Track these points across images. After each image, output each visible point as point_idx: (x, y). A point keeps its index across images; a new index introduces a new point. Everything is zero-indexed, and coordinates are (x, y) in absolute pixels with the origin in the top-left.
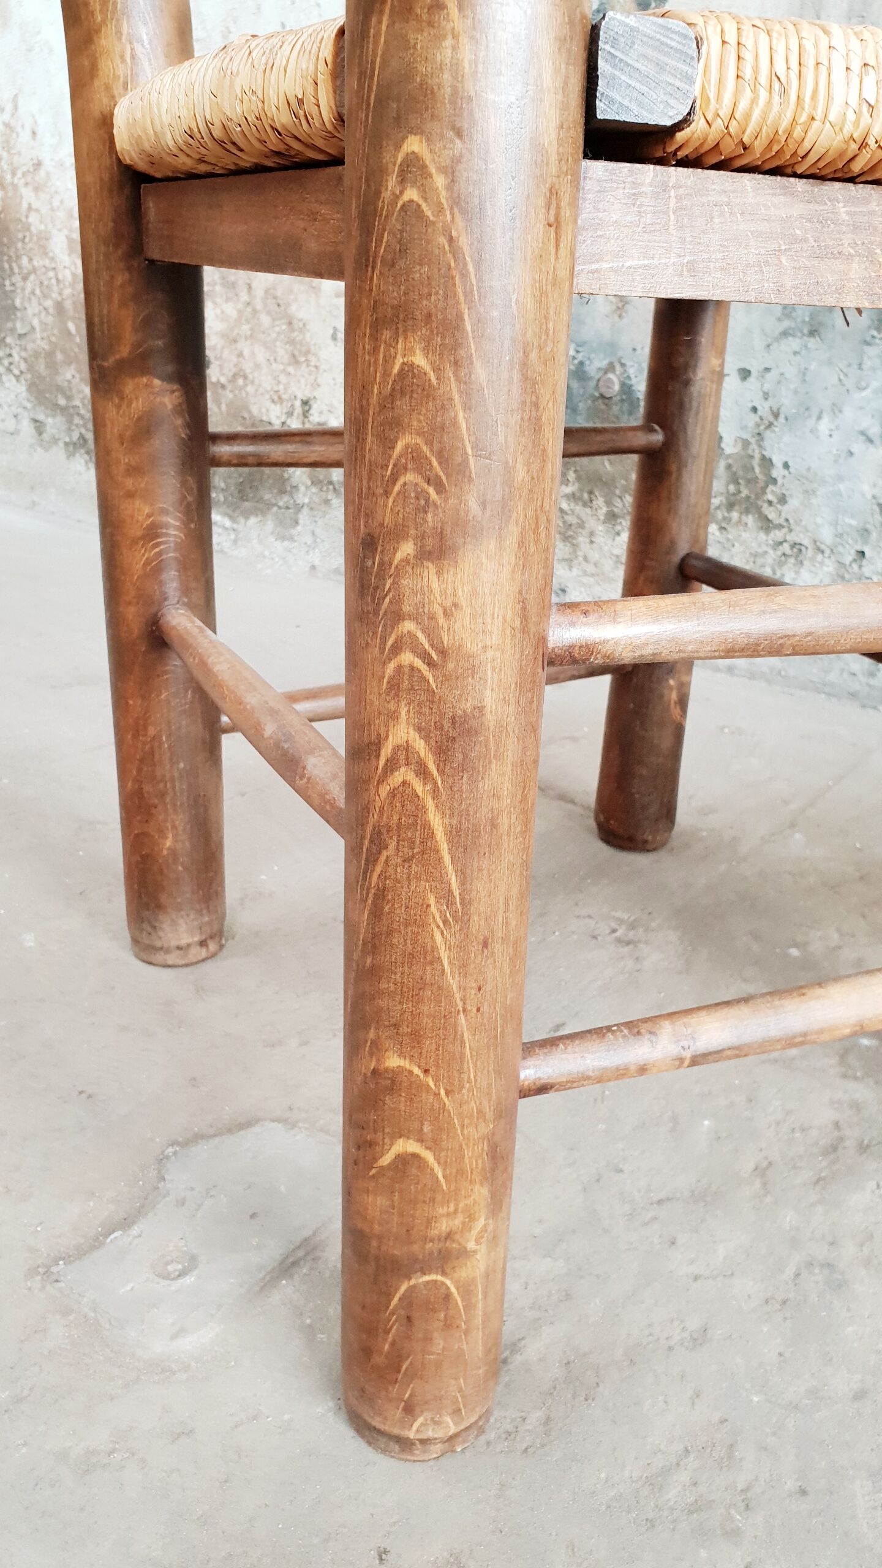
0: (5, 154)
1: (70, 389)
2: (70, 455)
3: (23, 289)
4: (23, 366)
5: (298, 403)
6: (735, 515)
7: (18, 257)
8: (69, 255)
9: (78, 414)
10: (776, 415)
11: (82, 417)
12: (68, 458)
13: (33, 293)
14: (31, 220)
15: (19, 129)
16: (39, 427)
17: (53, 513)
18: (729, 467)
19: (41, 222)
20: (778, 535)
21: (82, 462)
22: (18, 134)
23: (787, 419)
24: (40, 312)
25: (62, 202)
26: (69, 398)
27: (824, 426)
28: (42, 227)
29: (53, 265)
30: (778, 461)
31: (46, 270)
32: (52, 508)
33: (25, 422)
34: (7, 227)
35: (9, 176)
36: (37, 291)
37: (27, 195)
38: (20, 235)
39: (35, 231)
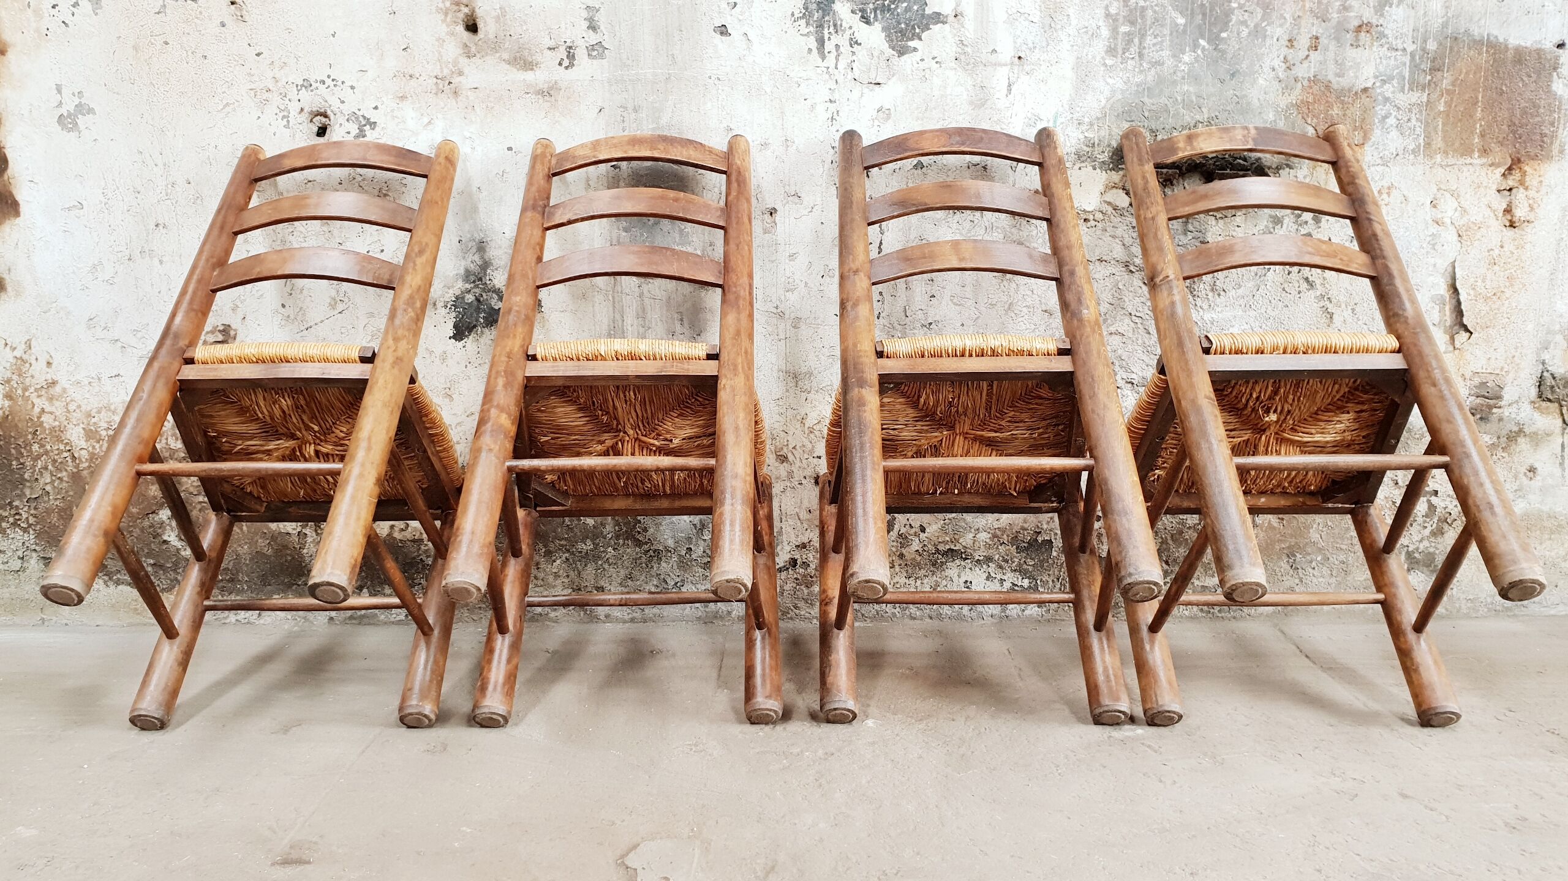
0: (15, 377)
3: (34, 466)
4: (32, 520)
6: (621, 541)
7: (28, 445)
8: (87, 441)
13: (46, 468)
14: (42, 419)
15: (33, 362)
17: (66, 624)
19: (55, 420)
20: (646, 547)
22: (31, 365)
24: (53, 482)
28: (57, 423)
29: (68, 448)
31: (60, 452)
32: (65, 621)
33: (33, 562)
34: (16, 425)
35: (20, 392)
36: (50, 467)
37: (40, 403)
38: (30, 430)
39: (47, 427)
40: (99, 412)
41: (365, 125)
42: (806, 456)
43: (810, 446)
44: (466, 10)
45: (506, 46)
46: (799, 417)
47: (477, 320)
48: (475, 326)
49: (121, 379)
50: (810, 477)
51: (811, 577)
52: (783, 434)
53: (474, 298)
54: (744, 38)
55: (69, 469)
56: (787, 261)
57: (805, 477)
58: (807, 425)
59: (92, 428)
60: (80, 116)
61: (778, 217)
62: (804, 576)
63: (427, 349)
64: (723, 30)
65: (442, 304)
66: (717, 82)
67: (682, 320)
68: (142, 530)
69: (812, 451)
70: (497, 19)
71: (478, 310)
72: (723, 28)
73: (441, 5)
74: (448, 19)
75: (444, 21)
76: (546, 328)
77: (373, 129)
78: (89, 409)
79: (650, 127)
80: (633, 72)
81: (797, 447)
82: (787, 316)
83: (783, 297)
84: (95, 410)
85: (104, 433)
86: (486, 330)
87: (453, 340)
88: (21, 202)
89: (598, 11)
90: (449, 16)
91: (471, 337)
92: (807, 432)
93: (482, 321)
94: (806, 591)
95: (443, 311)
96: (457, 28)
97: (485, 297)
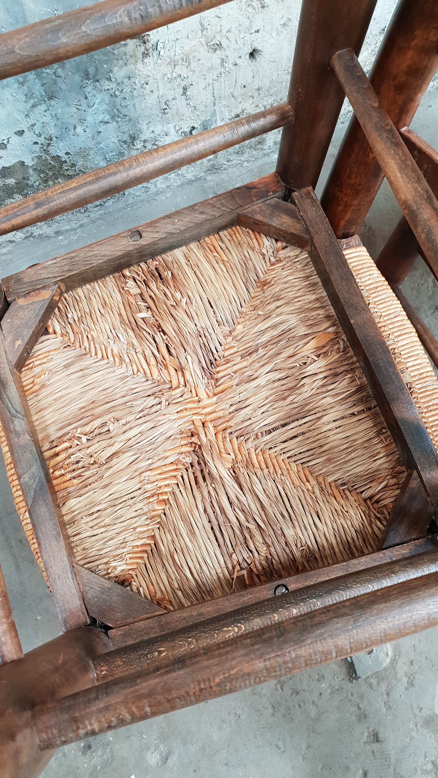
10: (51, 139)
18: (35, 170)
23: (57, 138)
27: (79, 130)
30: (61, 154)
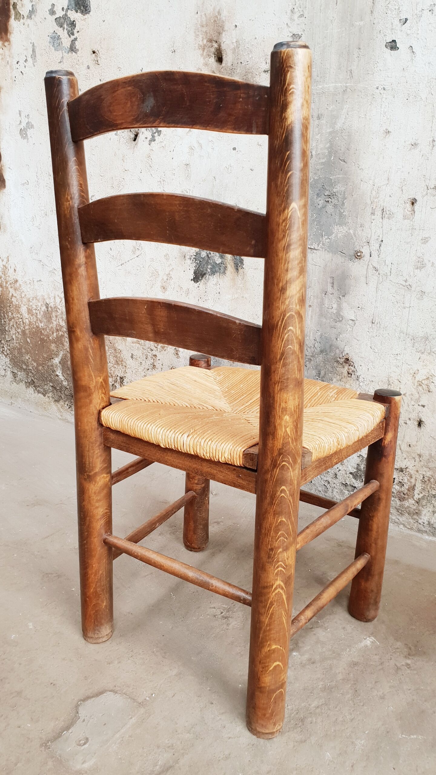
0: (3, 276)
1: (28, 363)
2: (27, 387)
3: (9, 324)
4: (8, 352)
5: (118, 378)
7: (7, 312)
8: (28, 314)
9: (31, 372)
11: (33, 374)
12: (26, 388)
13: (13, 326)
14: (12, 300)
15: (9, 268)
16: (14, 375)
19: (17, 301)
21: (32, 390)
22: (9, 270)
24: (16, 333)
25: (25, 295)
26: (28, 366)
28: (17, 303)
29: (21, 317)
31: (19, 318)
32: (19, 406)
33: (9, 372)
34: (3, 301)
35: (4, 284)
36: (15, 326)
37: (12, 291)
38: (8, 305)
39: (14, 304)
40: (33, 300)
41: (155, 133)
42: (413, 403)
43: (417, 396)
44: (216, 45)
45: (238, 71)
46: (411, 372)
47: (207, 270)
48: (205, 274)
49: (42, 283)
50: (414, 420)
51: (404, 494)
52: (396, 382)
53: (206, 254)
54: (409, 51)
55: (21, 328)
56: (420, 243)
57: (410, 419)
58: (417, 379)
59: (30, 308)
60: (28, 129)
61: (416, 206)
62: (399, 492)
63: (179, 286)
64: (393, 45)
65: (188, 257)
66: (382, 91)
67: (333, 283)
68: (48, 366)
69: (418, 400)
70: (234, 51)
71: (207, 263)
72: (393, 43)
73: (201, 43)
74: (205, 54)
75: (202, 55)
76: (245, 279)
77: (159, 135)
78: (29, 297)
79: (328, 131)
80: (320, 87)
81: (407, 395)
82: (413, 289)
83: (412, 273)
84: (31, 298)
85: (34, 311)
86: (211, 277)
87: (193, 282)
88: (6, 180)
89: (300, 37)
90: (206, 51)
91: (202, 281)
92: (416, 384)
93: (209, 270)
94: (398, 503)
95: (189, 262)
96: (210, 60)
97: (212, 255)
